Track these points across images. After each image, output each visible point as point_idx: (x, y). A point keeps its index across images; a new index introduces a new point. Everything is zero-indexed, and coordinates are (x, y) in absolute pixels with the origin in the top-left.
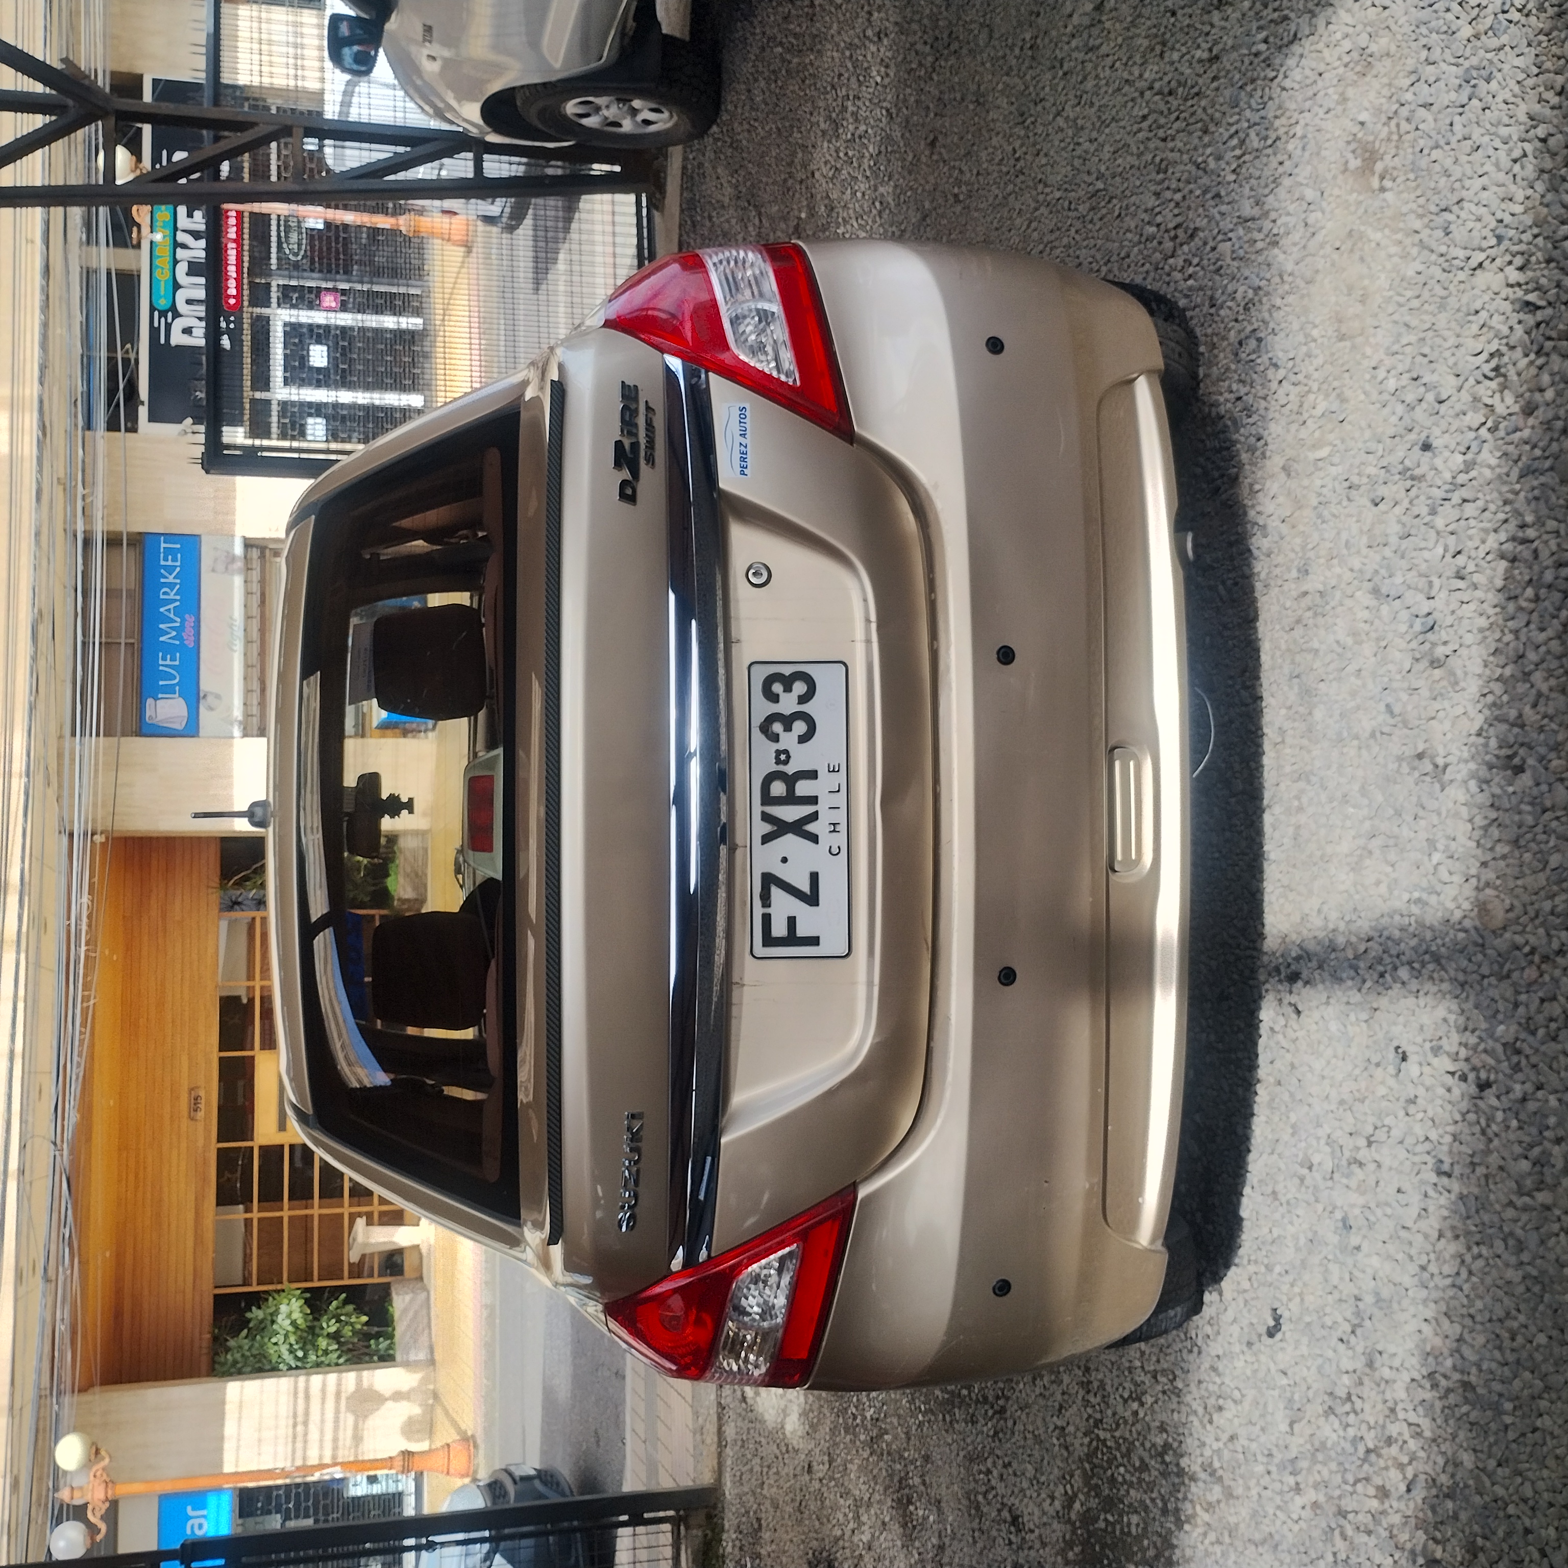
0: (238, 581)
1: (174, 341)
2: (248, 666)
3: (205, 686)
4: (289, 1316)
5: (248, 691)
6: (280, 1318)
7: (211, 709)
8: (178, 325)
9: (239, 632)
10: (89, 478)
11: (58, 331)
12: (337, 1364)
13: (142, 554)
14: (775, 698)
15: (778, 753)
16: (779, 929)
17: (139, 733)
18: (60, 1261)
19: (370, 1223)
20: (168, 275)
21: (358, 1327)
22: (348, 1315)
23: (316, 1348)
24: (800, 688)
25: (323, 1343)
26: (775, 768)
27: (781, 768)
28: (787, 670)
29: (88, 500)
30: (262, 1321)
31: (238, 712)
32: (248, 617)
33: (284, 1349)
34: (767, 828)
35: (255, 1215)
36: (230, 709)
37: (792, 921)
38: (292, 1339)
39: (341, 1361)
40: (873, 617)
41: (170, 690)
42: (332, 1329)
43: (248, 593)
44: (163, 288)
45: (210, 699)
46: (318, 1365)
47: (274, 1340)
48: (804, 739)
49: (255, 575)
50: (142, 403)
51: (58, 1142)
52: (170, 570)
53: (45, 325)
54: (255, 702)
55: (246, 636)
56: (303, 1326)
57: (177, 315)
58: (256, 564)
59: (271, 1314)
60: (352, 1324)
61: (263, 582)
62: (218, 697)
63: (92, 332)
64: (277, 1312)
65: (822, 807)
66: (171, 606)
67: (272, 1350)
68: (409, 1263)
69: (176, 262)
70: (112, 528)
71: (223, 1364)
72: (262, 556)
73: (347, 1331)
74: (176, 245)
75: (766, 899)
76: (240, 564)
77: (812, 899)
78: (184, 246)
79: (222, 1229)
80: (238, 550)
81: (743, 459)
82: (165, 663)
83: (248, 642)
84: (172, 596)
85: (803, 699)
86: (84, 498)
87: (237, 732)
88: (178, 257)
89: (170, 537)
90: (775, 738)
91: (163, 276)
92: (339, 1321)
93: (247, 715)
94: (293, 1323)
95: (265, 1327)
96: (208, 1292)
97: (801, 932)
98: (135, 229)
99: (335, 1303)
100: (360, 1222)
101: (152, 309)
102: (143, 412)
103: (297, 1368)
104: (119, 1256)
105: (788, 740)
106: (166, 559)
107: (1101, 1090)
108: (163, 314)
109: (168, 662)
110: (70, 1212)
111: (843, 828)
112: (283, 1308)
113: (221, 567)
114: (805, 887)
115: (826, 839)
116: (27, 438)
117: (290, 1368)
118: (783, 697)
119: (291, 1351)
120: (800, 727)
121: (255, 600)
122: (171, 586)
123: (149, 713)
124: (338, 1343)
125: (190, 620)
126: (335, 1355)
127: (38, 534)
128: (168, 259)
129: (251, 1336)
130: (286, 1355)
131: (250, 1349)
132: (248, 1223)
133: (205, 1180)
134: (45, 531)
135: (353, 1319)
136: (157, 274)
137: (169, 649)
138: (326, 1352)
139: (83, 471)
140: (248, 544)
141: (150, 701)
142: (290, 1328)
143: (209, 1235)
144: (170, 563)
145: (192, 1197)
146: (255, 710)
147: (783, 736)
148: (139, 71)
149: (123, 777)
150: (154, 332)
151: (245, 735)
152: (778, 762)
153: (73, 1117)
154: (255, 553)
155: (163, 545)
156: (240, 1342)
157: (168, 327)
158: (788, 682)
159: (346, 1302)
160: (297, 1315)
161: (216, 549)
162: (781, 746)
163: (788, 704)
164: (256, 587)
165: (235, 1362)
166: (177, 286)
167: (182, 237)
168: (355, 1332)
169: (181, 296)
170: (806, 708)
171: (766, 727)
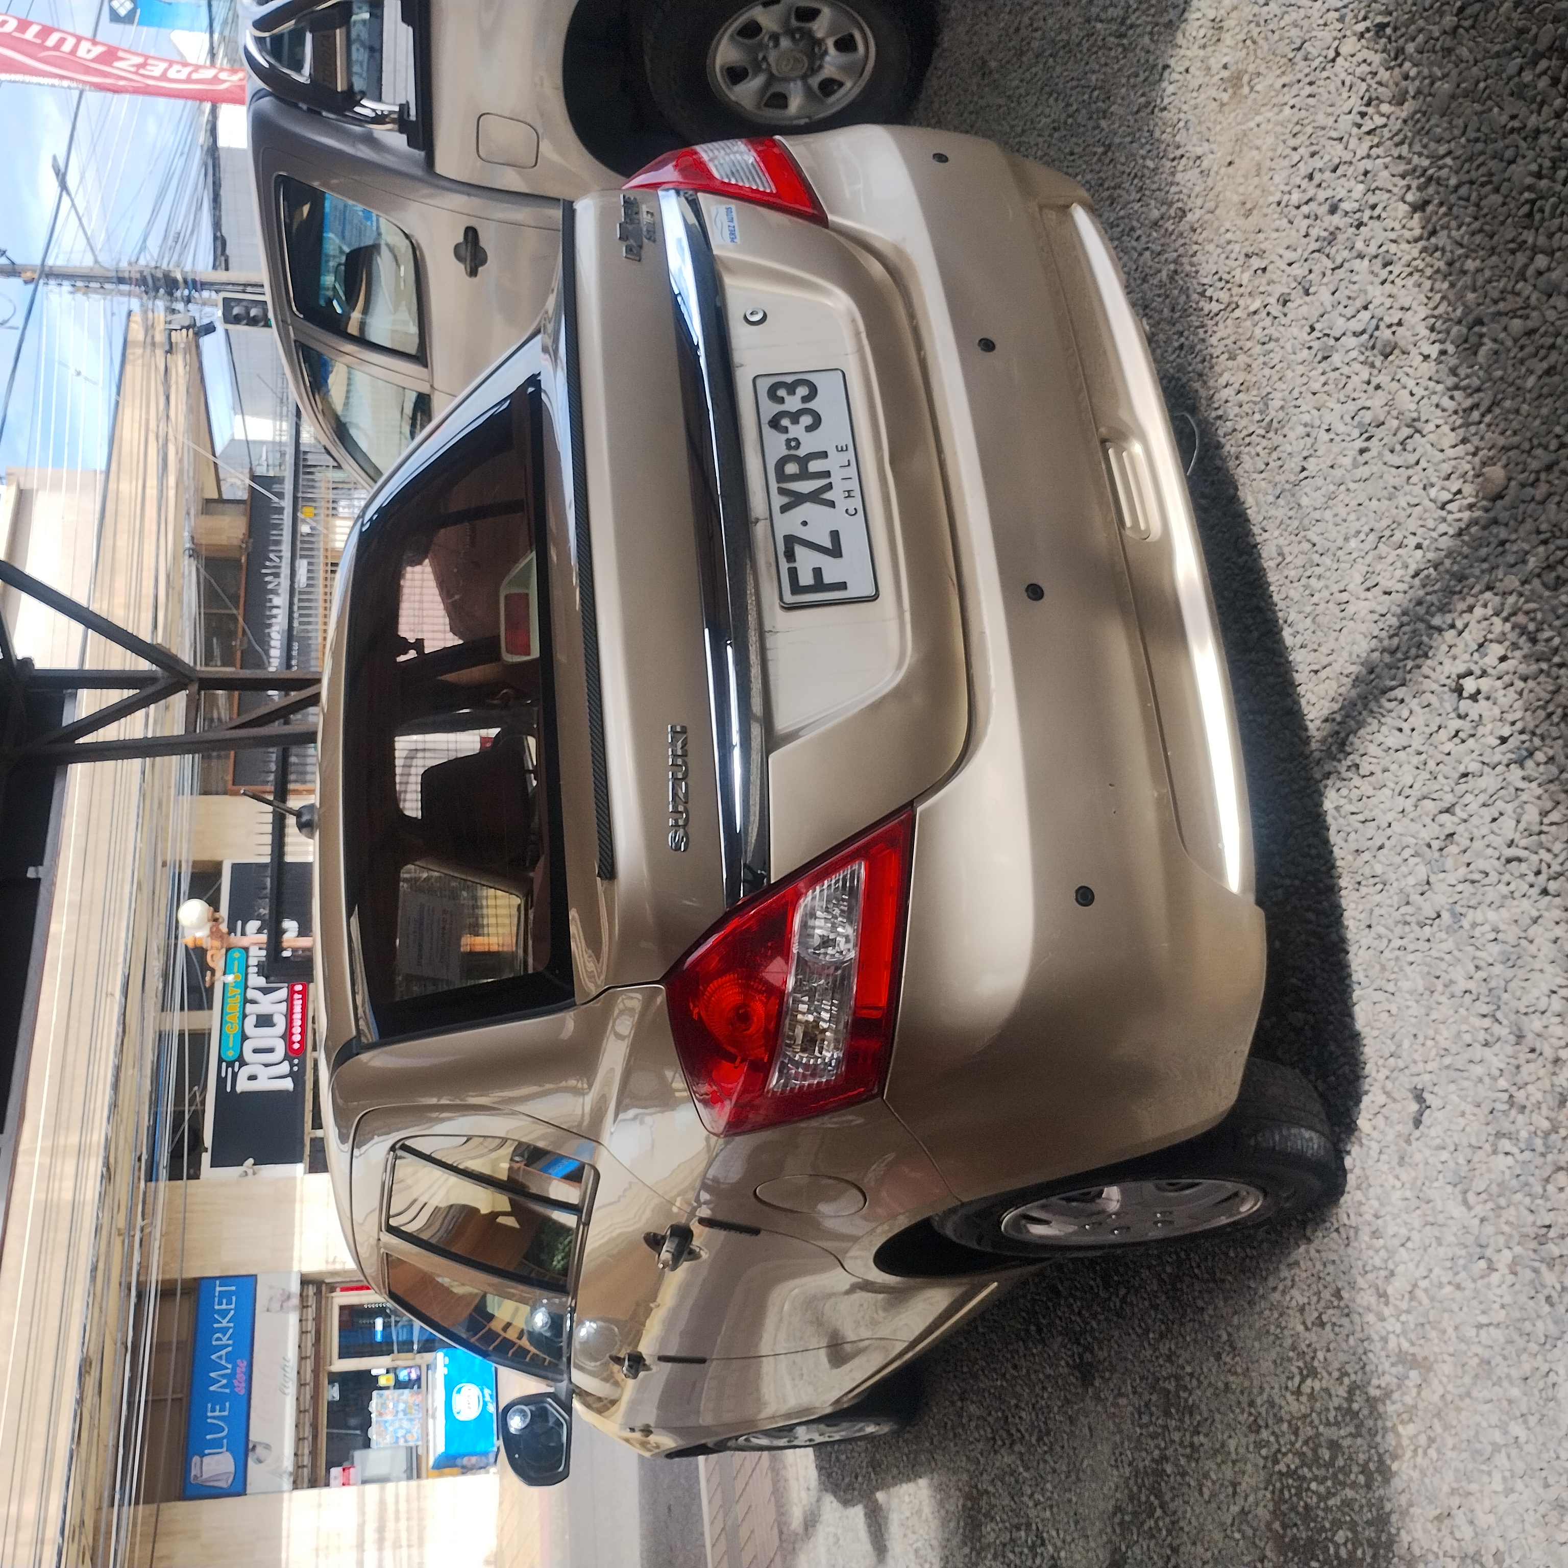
0: (293, 1319)
1: (239, 1088)
2: (300, 1411)
3: (254, 1437)
5: (299, 1440)
7: (260, 1461)
8: (244, 1073)
9: (293, 1375)
10: (149, 1210)
11: (129, 1072)
13: (197, 1301)
14: (781, 400)
15: (788, 441)
16: (806, 579)
17: (184, 1496)
20: (237, 1029)
24: (802, 391)
26: (786, 452)
27: (793, 452)
28: (789, 379)
29: (147, 1231)
31: (288, 1463)
32: (302, 1358)
34: (785, 500)
36: (279, 1459)
37: (817, 572)
40: (862, 327)
41: (217, 1444)
43: (303, 1332)
44: (232, 1041)
45: (259, 1450)
48: (810, 429)
49: (311, 1313)
50: (206, 1150)
52: (224, 1313)
53: (118, 1069)
54: (306, 1451)
55: (299, 1379)
57: (243, 1063)
58: (312, 1301)
61: (318, 1319)
62: (267, 1447)
63: (162, 1073)
65: (835, 479)
66: (223, 1352)
69: (245, 1016)
70: (167, 1277)
72: (318, 1293)
74: (246, 1001)
75: (790, 555)
76: (295, 1301)
77: (835, 551)
78: (253, 1002)
80: (295, 1287)
82: (214, 1415)
83: (301, 1385)
84: (225, 1341)
85: (805, 399)
86: (142, 1230)
87: (287, 1484)
88: (247, 1011)
89: (225, 1279)
90: (785, 430)
91: (232, 1030)
93: (299, 1467)
97: (827, 579)
98: (209, 973)
101: (220, 1060)
102: (206, 1158)
105: (797, 431)
106: (220, 1304)
107: (1151, 704)
108: (230, 1064)
109: (217, 1414)
111: (857, 493)
113: (276, 1305)
114: (828, 544)
115: (842, 504)
116: (90, 1183)
118: (788, 398)
120: (806, 420)
121: (310, 1339)
122: (224, 1331)
123: (194, 1472)
125: (243, 1364)
127: (94, 1269)
128: (238, 1014)
134: (101, 1265)
136: (226, 1028)
137: (218, 1399)
139: (144, 1203)
140: (305, 1281)
141: (196, 1459)
144: (224, 1307)
146: (306, 1460)
147: (792, 428)
148: (219, 859)
149: (162, 1548)
150: (221, 1081)
151: (296, 1486)
152: (789, 447)
154: (311, 1290)
155: (218, 1289)
157: (235, 1076)
158: (791, 389)
161: (271, 1287)
162: (791, 435)
163: (793, 403)
164: (310, 1326)
166: (244, 1038)
167: (251, 994)
169: (248, 1046)
170: (810, 405)
171: (775, 423)
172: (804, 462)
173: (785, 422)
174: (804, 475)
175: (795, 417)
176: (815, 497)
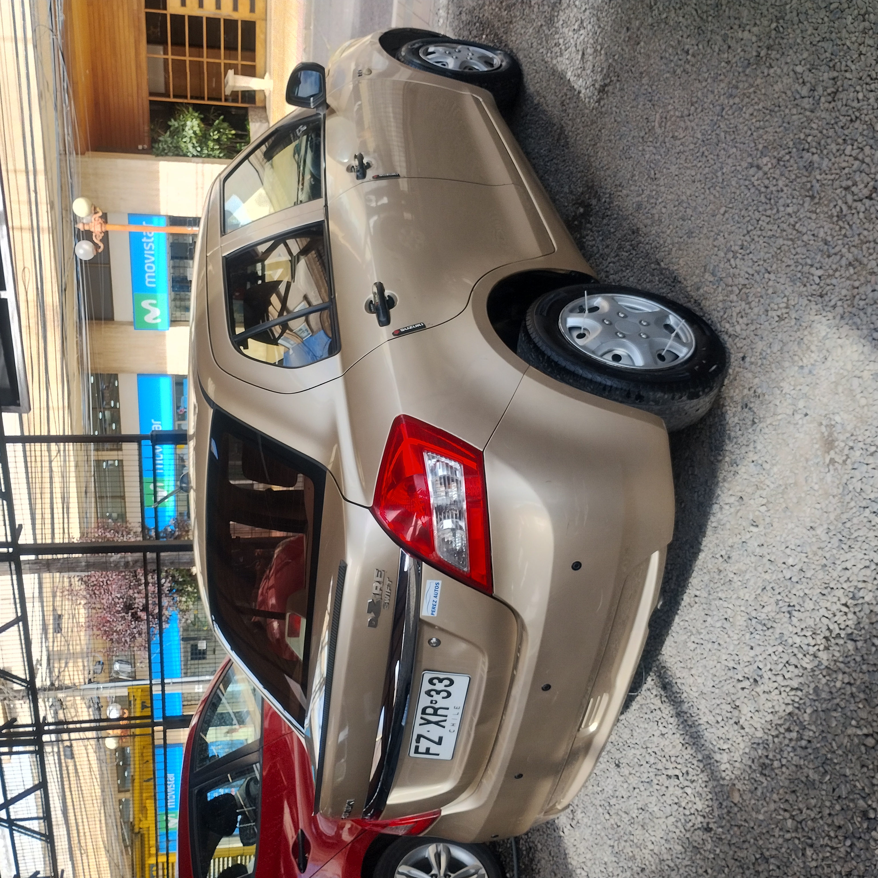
4: (192, 127)
6: (187, 129)
12: (219, 157)
14: (435, 684)
15: (432, 701)
16: (422, 750)
18: (63, 101)
19: (236, 73)
21: (230, 136)
22: (224, 129)
23: (208, 147)
24: (446, 682)
25: (211, 144)
26: (429, 705)
27: (433, 705)
28: (442, 676)
30: (177, 128)
33: (190, 146)
34: (422, 721)
35: (170, 57)
37: (428, 748)
38: (194, 141)
39: (221, 155)
42: (216, 137)
46: (208, 156)
47: (184, 140)
48: (444, 697)
51: (54, 30)
56: (200, 134)
59: (183, 125)
60: (226, 134)
64: (185, 125)
65: (448, 719)
67: (183, 145)
68: (258, 98)
71: (158, 149)
73: (224, 138)
75: (418, 741)
77: (439, 743)
79: (151, 62)
81: (434, 608)
85: (446, 686)
90: (432, 696)
92: (219, 132)
94: (195, 133)
95: (178, 132)
96: (145, 98)
97: (431, 752)
99: (217, 122)
100: (231, 72)
103: (197, 156)
104: (94, 70)
105: (437, 697)
110: (65, 73)
112: (189, 123)
114: (436, 740)
115: (448, 728)
117: (193, 156)
118: (438, 684)
119: (194, 147)
120: (444, 694)
124: (220, 144)
126: (218, 152)
129: (172, 136)
130: (191, 149)
131: (171, 143)
132: (166, 61)
133: (139, 30)
135: (227, 132)
138: (213, 150)
142: (193, 135)
143: (144, 65)
145: (132, 40)
153: (61, 17)
156: (166, 137)
158: (442, 680)
159: (224, 120)
160: (196, 129)
162: (434, 699)
165: (164, 149)
168: (228, 139)
170: (448, 689)
171: (428, 693)
172: (436, 710)
173: (433, 693)
174: (435, 714)
175: (438, 692)
176: (437, 723)
